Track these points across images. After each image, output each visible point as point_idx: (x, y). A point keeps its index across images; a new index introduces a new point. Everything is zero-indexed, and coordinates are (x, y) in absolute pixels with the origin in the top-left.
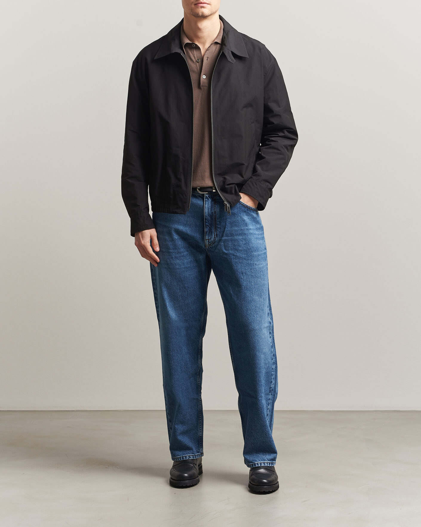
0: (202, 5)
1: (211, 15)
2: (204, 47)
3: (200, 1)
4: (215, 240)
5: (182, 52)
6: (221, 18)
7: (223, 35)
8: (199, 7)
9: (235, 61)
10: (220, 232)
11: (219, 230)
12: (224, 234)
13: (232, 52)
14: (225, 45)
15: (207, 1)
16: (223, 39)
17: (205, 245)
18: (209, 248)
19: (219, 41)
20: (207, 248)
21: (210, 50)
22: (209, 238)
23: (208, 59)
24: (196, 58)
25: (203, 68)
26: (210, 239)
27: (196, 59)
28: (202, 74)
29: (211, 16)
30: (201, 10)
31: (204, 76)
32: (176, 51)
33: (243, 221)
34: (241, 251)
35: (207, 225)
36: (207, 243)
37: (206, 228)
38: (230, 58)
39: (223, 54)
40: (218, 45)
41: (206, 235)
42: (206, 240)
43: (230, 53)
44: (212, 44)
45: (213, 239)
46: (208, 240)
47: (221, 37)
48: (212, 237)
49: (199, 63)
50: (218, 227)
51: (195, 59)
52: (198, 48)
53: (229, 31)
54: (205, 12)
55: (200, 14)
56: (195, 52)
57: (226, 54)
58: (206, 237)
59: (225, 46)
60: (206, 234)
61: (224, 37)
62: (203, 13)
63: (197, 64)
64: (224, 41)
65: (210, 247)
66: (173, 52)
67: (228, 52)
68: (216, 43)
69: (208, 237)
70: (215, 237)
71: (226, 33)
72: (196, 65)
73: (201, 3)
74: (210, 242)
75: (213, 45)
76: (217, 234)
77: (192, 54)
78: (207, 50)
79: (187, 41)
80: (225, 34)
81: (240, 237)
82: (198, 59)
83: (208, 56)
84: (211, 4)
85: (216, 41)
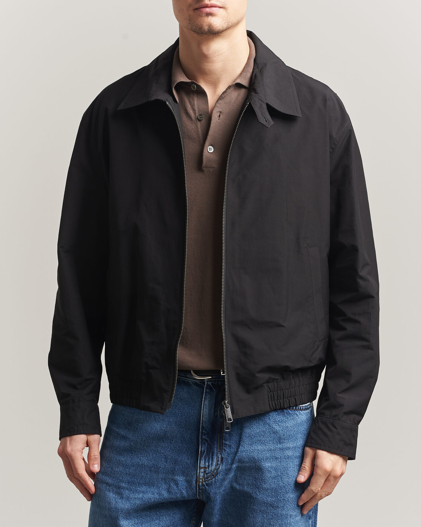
0: (208, 10)
1: (228, 28)
2: (215, 91)
3: (203, 3)
4: (217, 470)
5: (171, 99)
6: (250, 34)
7: (253, 72)
8: (204, 15)
9: (272, 123)
10: (228, 454)
11: (228, 450)
12: (237, 458)
13: (268, 105)
14: (255, 91)
15: (218, 1)
16: (253, 80)
17: (197, 479)
18: (203, 485)
19: (245, 82)
20: (199, 485)
21: (227, 99)
22: (207, 464)
23: (221, 116)
24: (197, 112)
25: (210, 132)
26: (209, 466)
27: (197, 114)
28: (207, 143)
29: (229, 31)
30: (206, 21)
31: (211, 147)
32: (159, 98)
33: (274, 433)
34: (266, 490)
35: (205, 439)
36: (202, 474)
37: (201, 445)
38: (264, 117)
39: (250, 108)
40: (243, 92)
41: (200, 459)
42: (200, 468)
43: (265, 106)
44: (229, 87)
45: (214, 467)
46: (205, 468)
47: (249, 75)
48: (212, 464)
49: (202, 122)
50: (225, 444)
51: (195, 113)
52: (202, 93)
53: (265, 65)
54: (215, 23)
55: (206, 28)
56: (197, 102)
57: (257, 109)
58: (200, 461)
59: (256, 93)
60: (201, 457)
61: (256, 76)
62: (210, 26)
63: (199, 124)
64: (254, 83)
65: (207, 485)
66: (153, 99)
67: (261, 105)
68: (238, 86)
69: (205, 462)
70: (218, 464)
71: (260, 67)
72: (196, 125)
73: (207, 6)
74: (207, 472)
75: (232, 89)
76: (222, 458)
77: (190, 104)
78: (221, 98)
79: (182, 78)
80: (257, 70)
81: (267, 464)
82: (200, 115)
83: (220, 110)
84: (226, 6)
85: (238, 81)
